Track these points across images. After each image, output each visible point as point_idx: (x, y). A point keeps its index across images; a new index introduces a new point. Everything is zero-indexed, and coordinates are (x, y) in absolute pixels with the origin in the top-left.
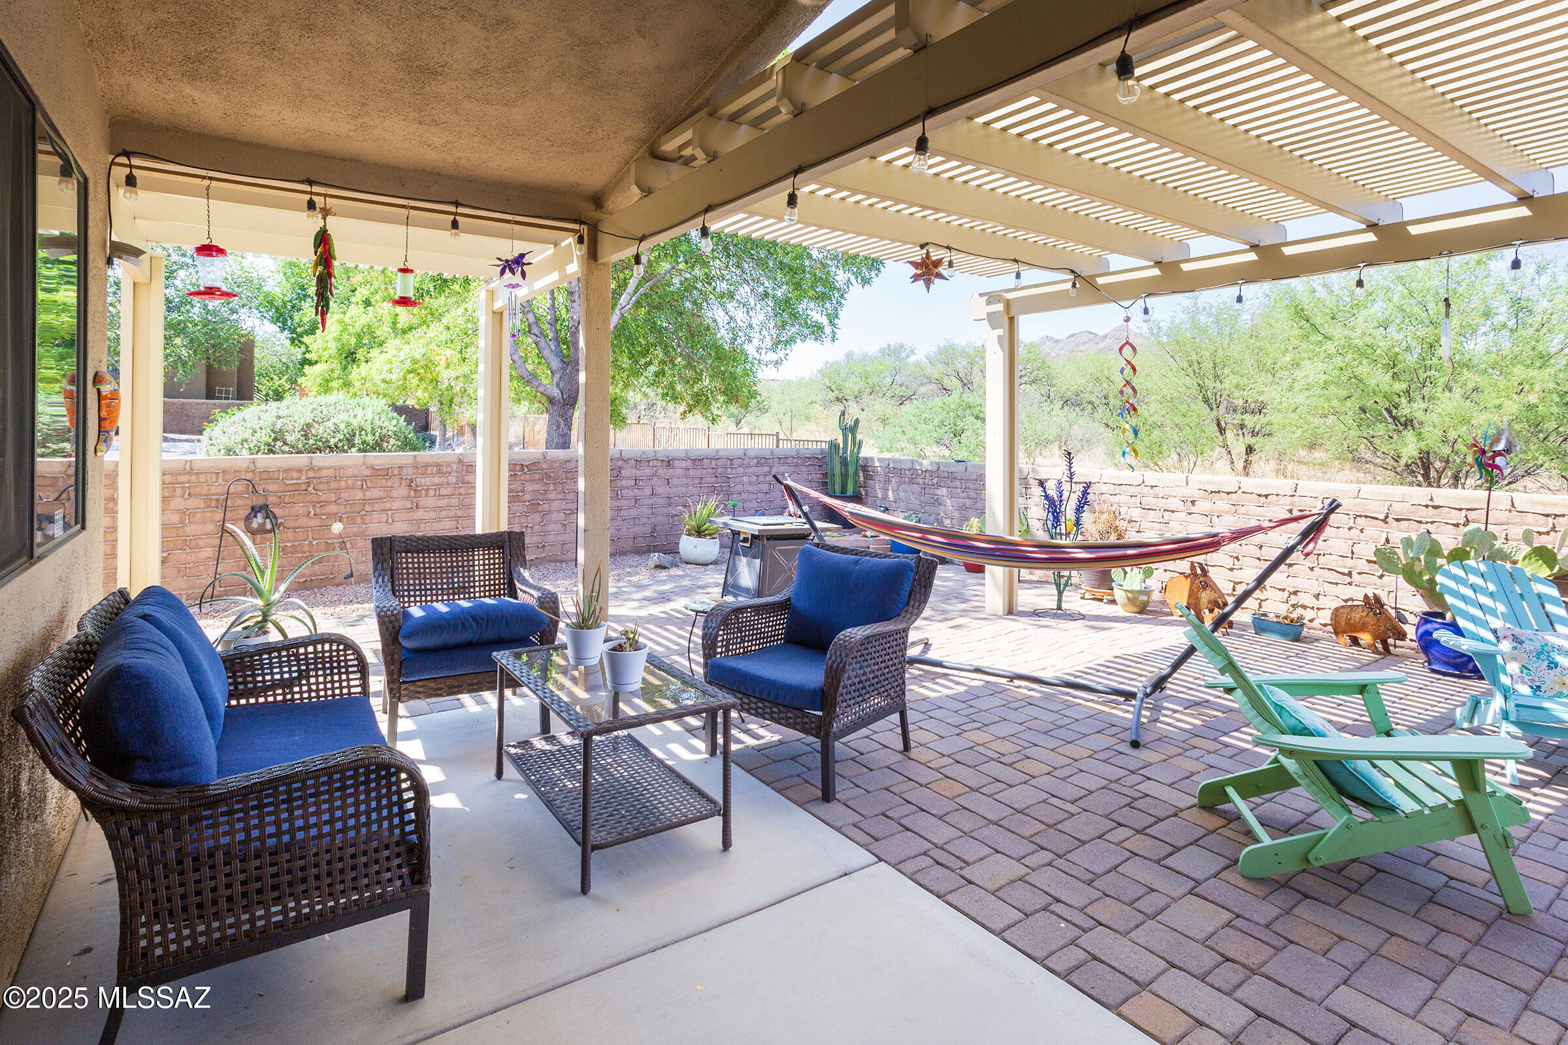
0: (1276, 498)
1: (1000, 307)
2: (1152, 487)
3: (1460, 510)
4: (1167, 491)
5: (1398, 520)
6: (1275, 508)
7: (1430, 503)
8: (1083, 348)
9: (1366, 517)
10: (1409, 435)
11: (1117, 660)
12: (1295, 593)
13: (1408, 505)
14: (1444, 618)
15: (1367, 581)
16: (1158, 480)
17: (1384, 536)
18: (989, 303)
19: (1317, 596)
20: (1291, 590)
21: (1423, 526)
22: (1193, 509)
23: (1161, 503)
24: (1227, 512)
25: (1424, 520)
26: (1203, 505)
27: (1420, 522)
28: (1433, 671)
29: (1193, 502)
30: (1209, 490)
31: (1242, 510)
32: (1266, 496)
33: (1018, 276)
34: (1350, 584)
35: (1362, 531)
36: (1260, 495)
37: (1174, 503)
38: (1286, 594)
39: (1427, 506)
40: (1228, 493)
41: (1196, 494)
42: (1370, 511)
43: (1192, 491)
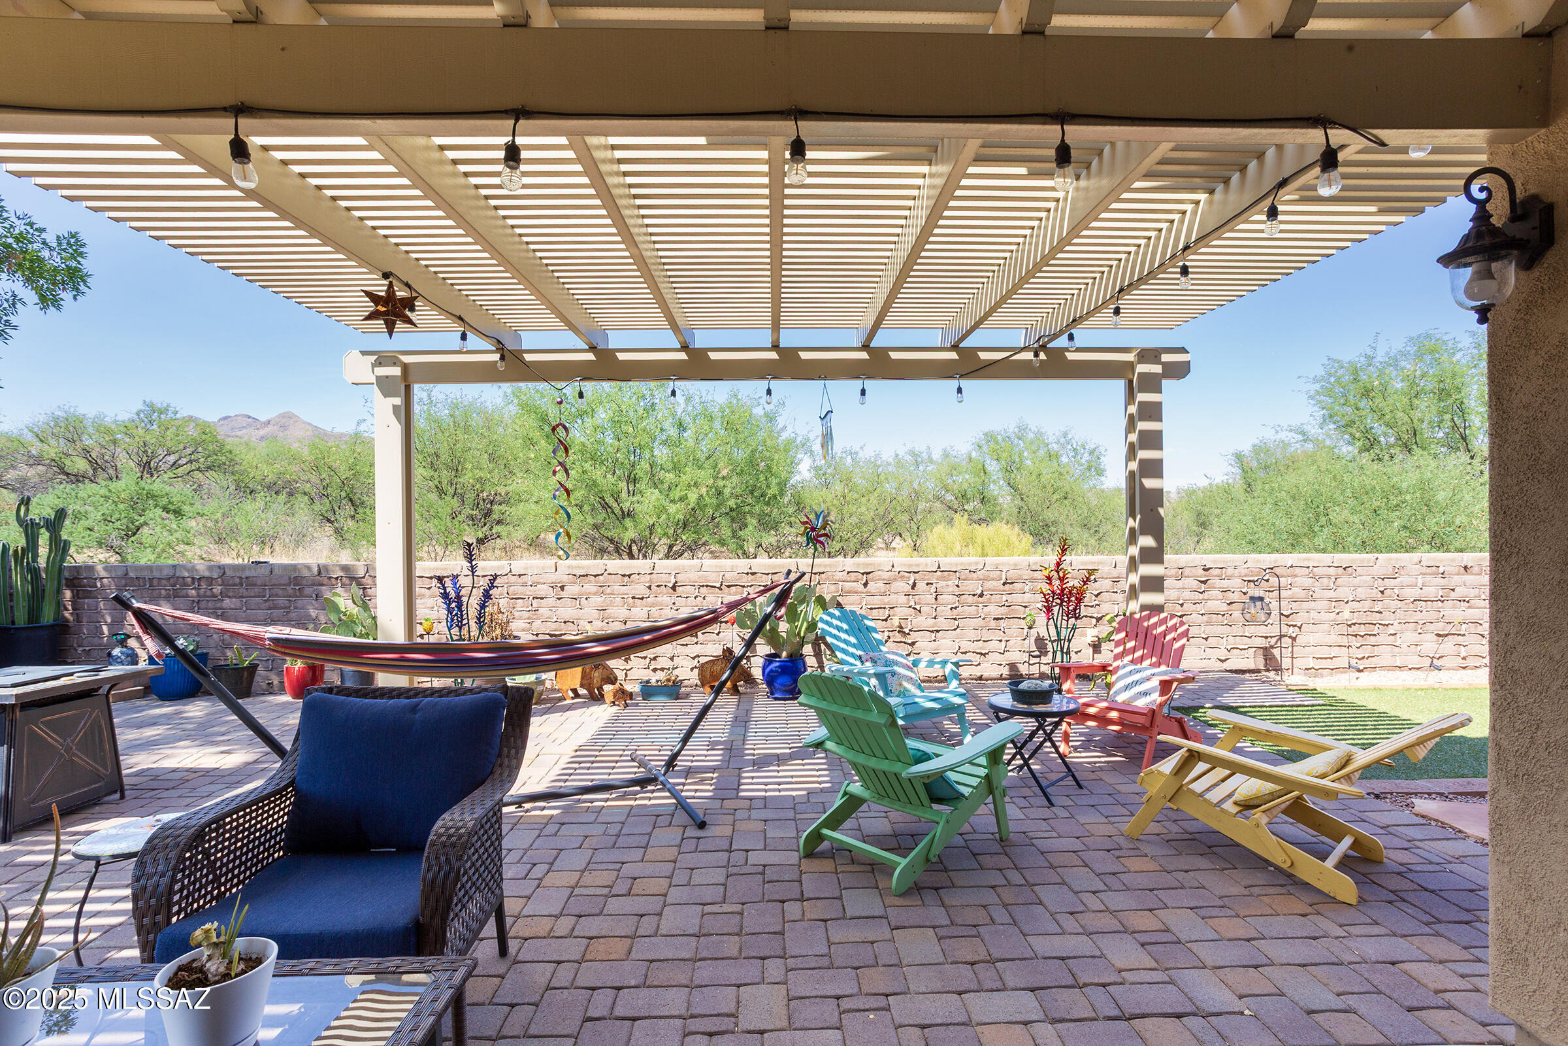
0: (637, 577)
1: (396, 371)
2: (520, 575)
3: (768, 574)
4: (535, 578)
5: (729, 586)
6: (637, 586)
7: (750, 571)
8: (239, 433)
9: (707, 586)
10: (628, 522)
11: (578, 753)
12: (655, 659)
13: (735, 574)
14: (780, 657)
15: (708, 639)
16: (526, 568)
17: (720, 600)
18: (379, 363)
19: (672, 659)
20: (652, 656)
21: (745, 589)
22: (563, 594)
23: (529, 591)
24: (595, 594)
25: (746, 585)
26: (572, 589)
27: (743, 586)
28: (776, 699)
29: (562, 588)
30: (578, 574)
31: (609, 590)
32: (629, 576)
33: (464, 337)
34: (696, 643)
35: (704, 598)
36: (624, 576)
37: (543, 590)
38: (648, 660)
39: (747, 574)
40: (595, 576)
41: (565, 578)
42: (709, 581)
43: (561, 576)
